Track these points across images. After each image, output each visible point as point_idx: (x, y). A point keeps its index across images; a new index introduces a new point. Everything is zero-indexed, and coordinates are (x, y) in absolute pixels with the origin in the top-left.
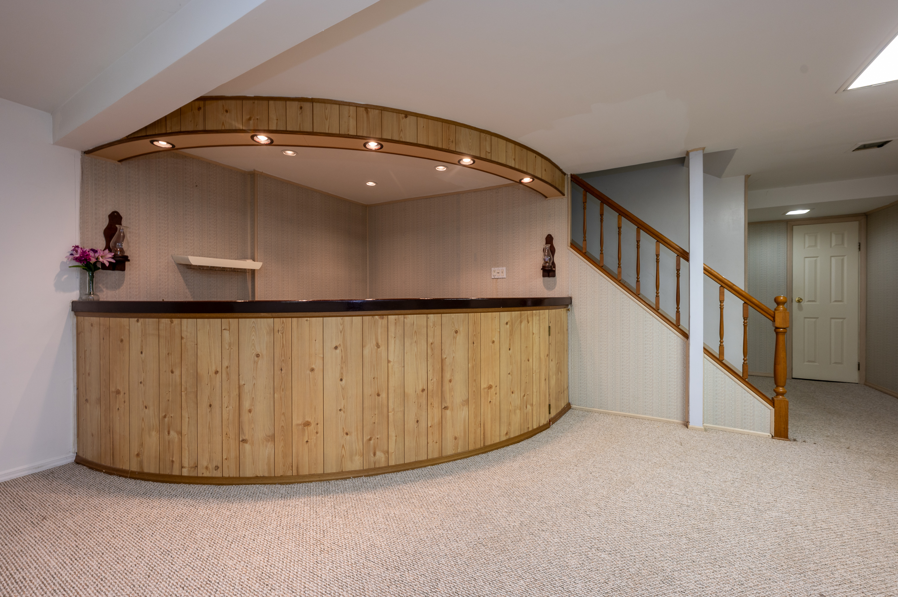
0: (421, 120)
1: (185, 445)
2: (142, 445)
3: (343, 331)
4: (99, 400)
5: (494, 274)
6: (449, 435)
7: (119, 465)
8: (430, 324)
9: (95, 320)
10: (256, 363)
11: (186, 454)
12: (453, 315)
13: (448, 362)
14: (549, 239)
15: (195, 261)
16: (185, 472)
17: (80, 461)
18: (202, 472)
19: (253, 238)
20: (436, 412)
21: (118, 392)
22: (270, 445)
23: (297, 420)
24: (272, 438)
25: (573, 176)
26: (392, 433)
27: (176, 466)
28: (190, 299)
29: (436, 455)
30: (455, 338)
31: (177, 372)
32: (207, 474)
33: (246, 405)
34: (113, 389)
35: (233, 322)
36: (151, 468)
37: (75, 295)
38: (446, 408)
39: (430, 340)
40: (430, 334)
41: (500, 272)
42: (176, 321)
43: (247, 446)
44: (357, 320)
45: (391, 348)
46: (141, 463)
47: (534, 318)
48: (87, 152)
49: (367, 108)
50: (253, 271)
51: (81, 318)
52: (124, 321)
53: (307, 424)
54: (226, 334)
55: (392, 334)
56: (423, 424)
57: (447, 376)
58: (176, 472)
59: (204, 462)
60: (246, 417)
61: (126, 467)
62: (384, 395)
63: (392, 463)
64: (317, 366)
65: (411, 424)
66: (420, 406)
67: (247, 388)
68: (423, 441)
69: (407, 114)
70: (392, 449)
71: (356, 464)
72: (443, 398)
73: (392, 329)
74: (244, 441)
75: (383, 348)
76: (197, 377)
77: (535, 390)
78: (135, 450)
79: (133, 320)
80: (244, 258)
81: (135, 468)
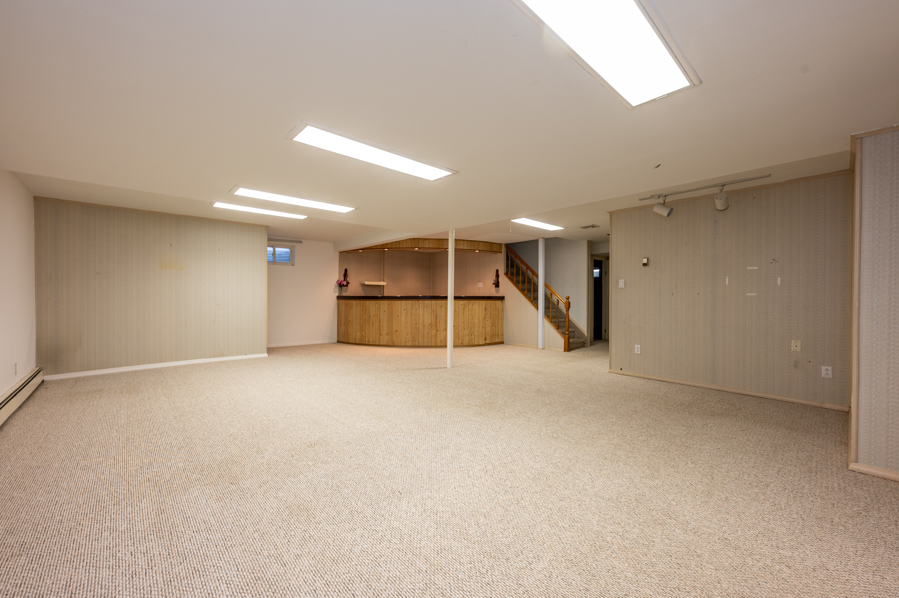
0: (431, 241)
1: (366, 335)
2: (356, 336)
3: (406, 305)
4: (344, 324)
5: (479, 286)
6: (439, 340)
7: (350, 342)
8: (433, 304)
9: (343, 301)
10: (384, 313)
11: (367, 338)
12: (440, 301)
13: (438, 316)
14: (497, 271)
15: (367, 283)
16: (366, 343)
17: (338, 342)
18: (371, 343)
19: (383, 274)
20: (434, 332)
21: (350, 321)
22: (387, 336)
23: (394, 330)
24: (388, 334)
25: (505, 244)
26: (420, 336)
27: (364, 341)
28: (364, 295)
29: (434, 345)
30: (441, 308)
31: (365, 315)
32: (372, 343)
33: (382, 325)
34: (348, 320)
35: (379, 302)
36: (358, 342)
37: (337, 294)
38: (437, 331)
39: (432, 309)
40: (432, 307)
41: (480, 285)
42: (365, 301)
43: (382, 336)
44: (410, 302)
45: (420, 310)
46: (355, 341)
47: (476, 304)
48: (340, 252)
49: (414, 239)
50: (383, 286)
51: (339, 301)
52: (352, 301)
53: (397, 331)
54: (377, 305)
55: (420, 306)
56: (430, 334)
57: (438, 321)
58: (364, 343)
59: (371, 340)
60: (381, 328)
61: (352, 342)
62: (418, 324)
63: (420, 345)
64: (399, 314)
65: (426, 334)
66: (429, 329)
67: (381, 320)
68: (430, 340)
69: (426, 239)
70: (420, 341)
71: (410, 344)
72: (436, 327)
73: (420, 305)
74: (381, 335)
75: (418, 310)
76: (369, 316)
77: (476, 330)
78: (354, 337)
79: (354, 301)
80: (380, 281)
81: (354, 342)
